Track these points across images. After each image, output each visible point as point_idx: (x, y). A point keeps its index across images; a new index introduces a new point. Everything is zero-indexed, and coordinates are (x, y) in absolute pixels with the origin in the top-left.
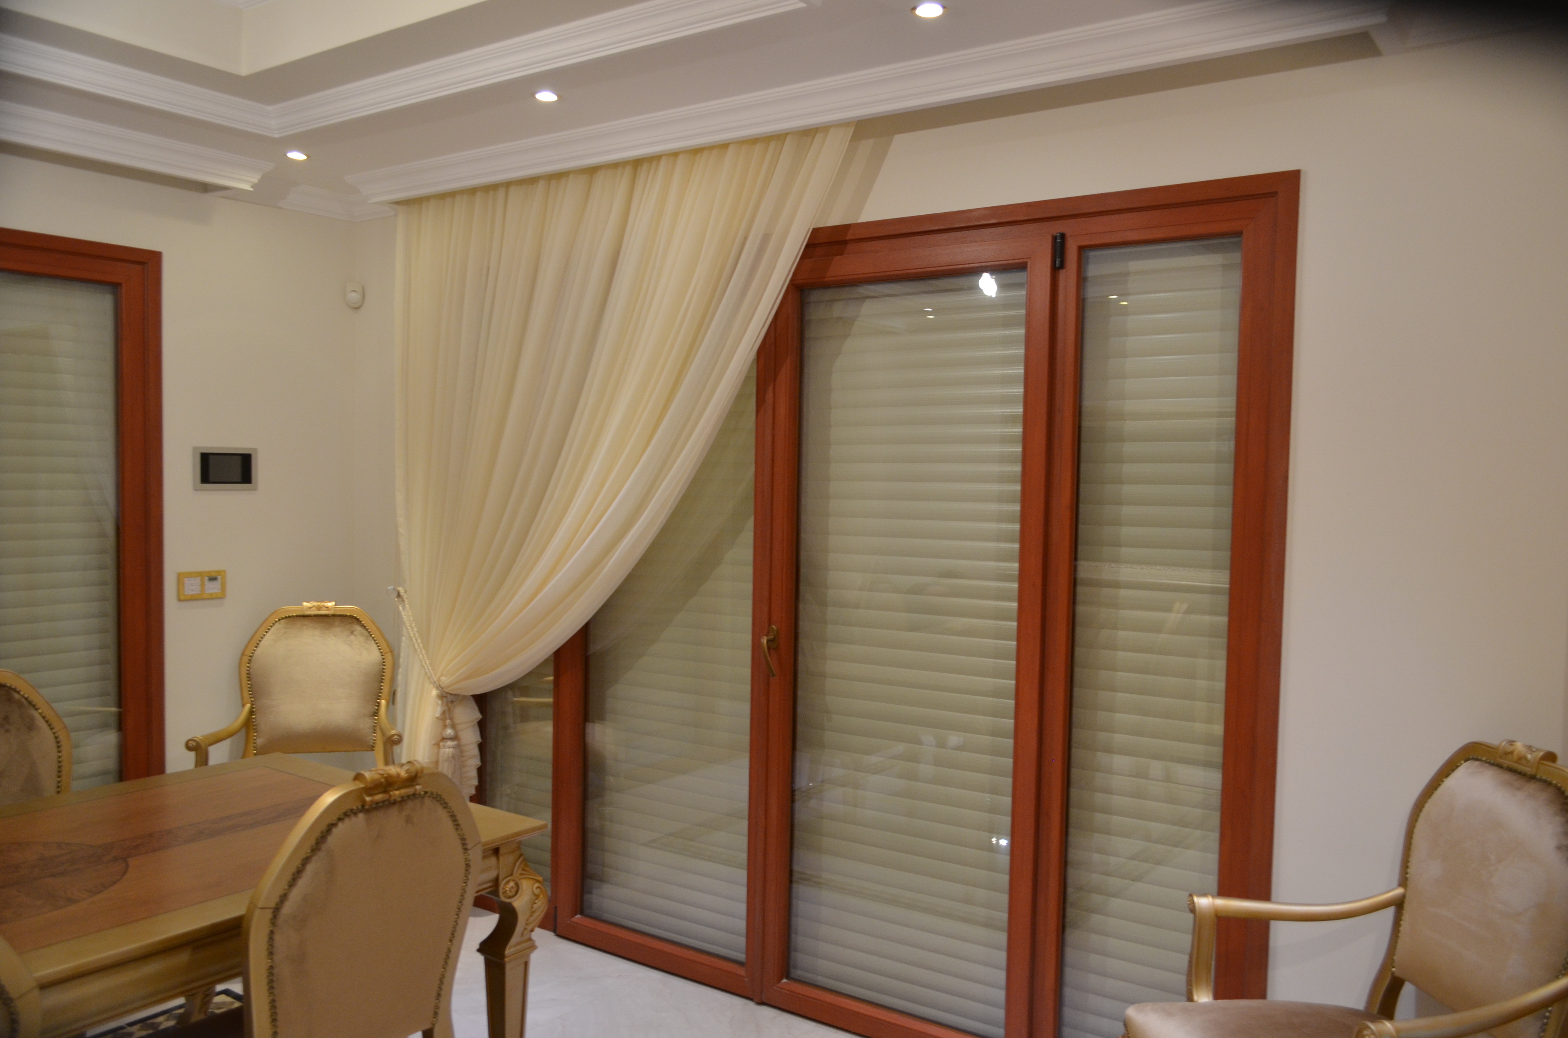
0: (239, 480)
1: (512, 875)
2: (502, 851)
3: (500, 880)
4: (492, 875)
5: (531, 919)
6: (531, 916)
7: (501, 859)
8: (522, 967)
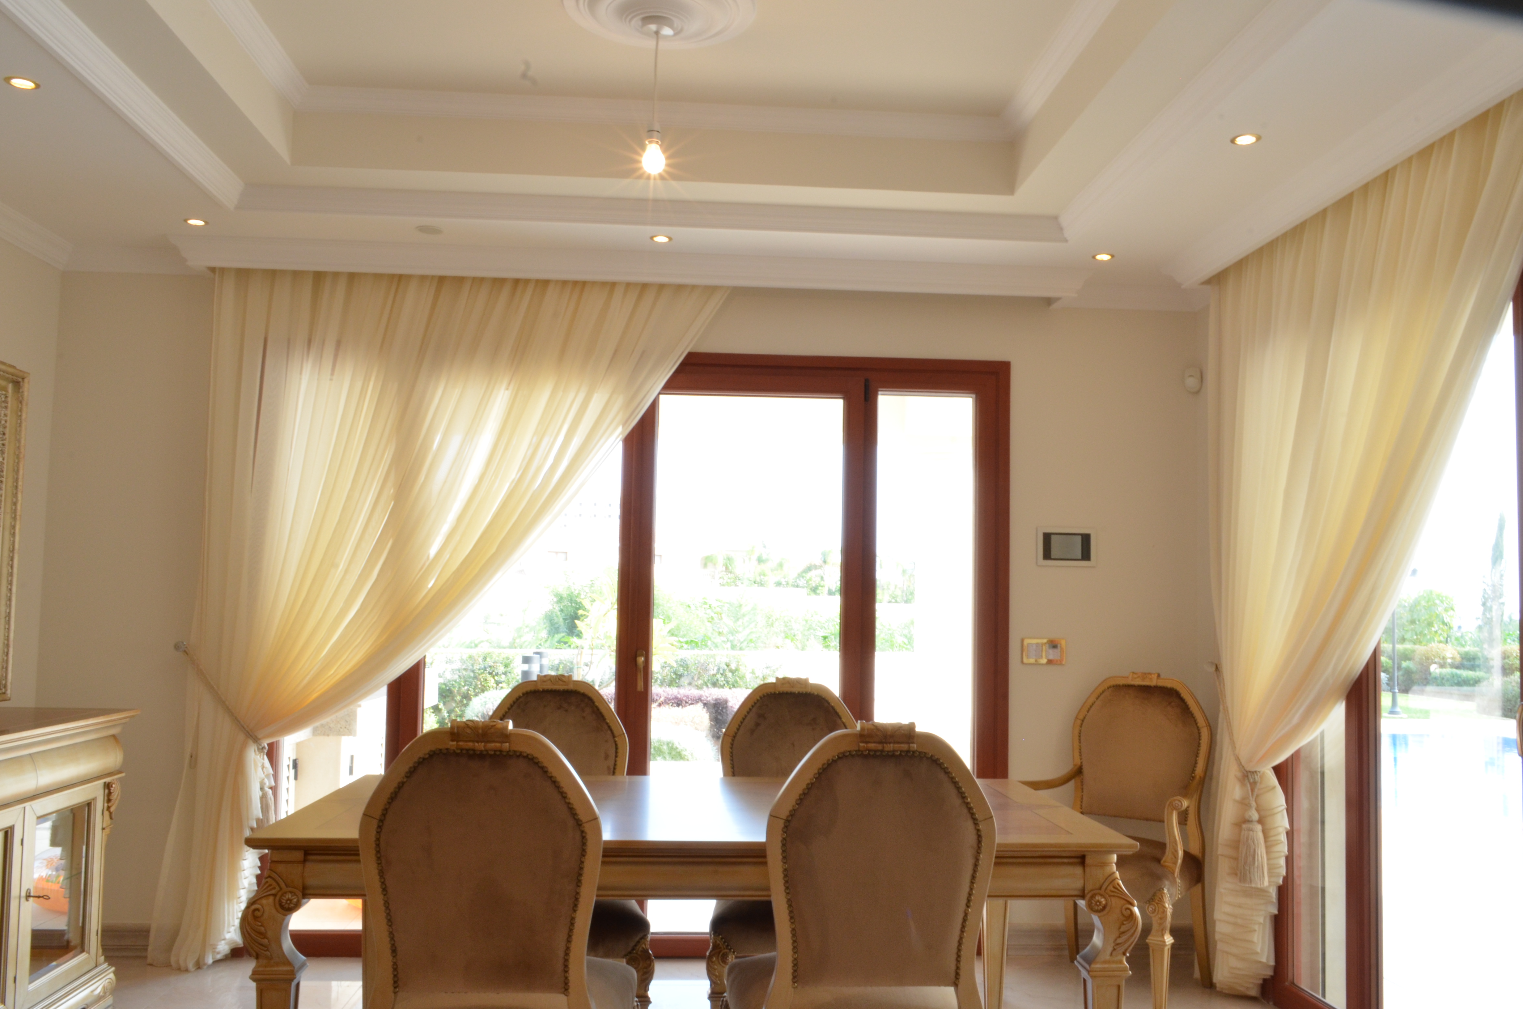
0: (1080, 557)
1: (1100, 888)
2: (1088, 861)
3: (1086, 892)
4: (1079, 884)
5: (1119, 941)
6: (1120, 937)
7: (1088, 870)
8: (1115, 991)
